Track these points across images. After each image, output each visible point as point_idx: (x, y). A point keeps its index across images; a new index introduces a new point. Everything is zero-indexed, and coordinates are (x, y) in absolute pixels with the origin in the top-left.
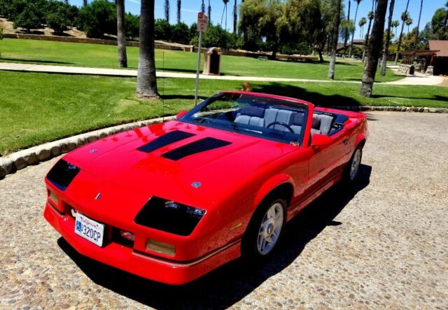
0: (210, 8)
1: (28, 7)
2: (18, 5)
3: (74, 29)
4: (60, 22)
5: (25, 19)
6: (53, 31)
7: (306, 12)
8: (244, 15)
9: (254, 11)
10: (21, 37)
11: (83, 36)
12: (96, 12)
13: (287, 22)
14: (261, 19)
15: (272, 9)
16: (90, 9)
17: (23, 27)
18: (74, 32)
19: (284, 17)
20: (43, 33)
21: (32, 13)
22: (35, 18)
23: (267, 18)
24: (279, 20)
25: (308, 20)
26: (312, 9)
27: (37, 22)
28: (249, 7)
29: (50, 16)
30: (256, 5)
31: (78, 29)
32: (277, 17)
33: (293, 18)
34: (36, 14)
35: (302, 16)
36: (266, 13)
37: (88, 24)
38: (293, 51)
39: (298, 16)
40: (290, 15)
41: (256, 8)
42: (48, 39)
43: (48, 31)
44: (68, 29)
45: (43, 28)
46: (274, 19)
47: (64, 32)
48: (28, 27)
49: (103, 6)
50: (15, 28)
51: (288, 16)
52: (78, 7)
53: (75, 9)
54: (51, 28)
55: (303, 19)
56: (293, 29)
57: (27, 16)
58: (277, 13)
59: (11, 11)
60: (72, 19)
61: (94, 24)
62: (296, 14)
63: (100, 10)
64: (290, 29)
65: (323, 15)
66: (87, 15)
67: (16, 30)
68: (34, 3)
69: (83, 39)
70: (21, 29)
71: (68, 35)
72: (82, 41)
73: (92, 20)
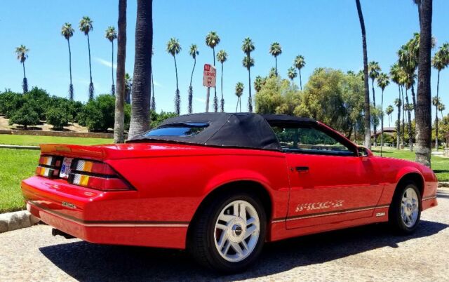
0: (223, 100)
1: (28, 103)
2: (18, 101)
3: (76, 125)
4: (61, 117)
5: (23, 115)
6: (52, 126)
7: (326, 99)
8: (260, 105)
9: (270, 101)
10: (16, 133)
11: (85, 130)
12: (101, 106)
13: (307, 110)
14: (278, 108)
15: (289, 97)
16: (94, 104)
17: (19, 123)
18: (75, 127)
19: (303, 105)
20: (41, 129)
21: (31, 109)
22: (35, 113)
23: (285, 107)
24: (298, 108)
25: (330, 107)
26: (332, 96)
27: (35, 118)
28: (264, 97)
29: (50, 111)
30: (272, 94)
31: (80, 124)
32: (295, 106)
33: (313, 105)
34: (36, 110)
35: (323, 103)
36: (283, 102)
37: (91, 118)
38: (316, 140)
39: (318, 103)
40: (310, 102)
41: (272, 98)
42: (46, 134)
43: (47, 127)
44: (70, 125)
45: (42, 124)
46: (292, 107)
47: (65, 127)
48: (26, 123)
49: (109, 100)
50: (11, 124)
51: (307, 104)
52: (82, 103)
53: (79, 105)
54: (51, 123)
55: (324, 106)
56: (315, 117)
57: (26, 112)
58: (295, 102)
59: (10, 108)
60: (75, 114)
61: (97, 118)
62: (316, 101)
63: (105, 104)
64: (311, 117)
65: (346, 102)
66: (91, 109)
67: (11, 127)
68: (36, 100)
69: (84, 134)
70: (18, 125)
71: (68, 130)
72: (84, 135)
73: (95, 114)
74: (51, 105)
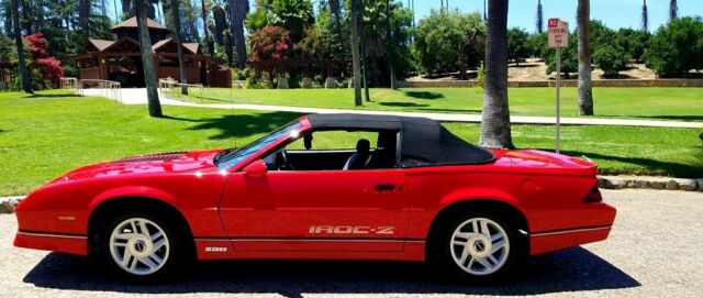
3: (642, 67)
4: (614, 58)
5: (563, 59)
6: (602, 73)
10: (555, 85)
11: (652, 76)
12: (673, 37)
16: (664, 34)
18: (641, 72)
29: (600, 51)
31: (648, 66)
37: (660, 56)
43: (597, 74)
44: (629, 69)
47: (620, 73)
48: (568, 70)
50: (549, 73)
52: (652, 33)
54: (602, 68)
57: (566, 55)
61: (668, 56)
63: (682, 32)
66: (659, 43)
67: (550, 76)
69: (647, 81)
71: (626, 77)
72: (647, 83)
73: (666, 50)
74: (602, 42)
